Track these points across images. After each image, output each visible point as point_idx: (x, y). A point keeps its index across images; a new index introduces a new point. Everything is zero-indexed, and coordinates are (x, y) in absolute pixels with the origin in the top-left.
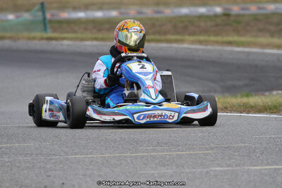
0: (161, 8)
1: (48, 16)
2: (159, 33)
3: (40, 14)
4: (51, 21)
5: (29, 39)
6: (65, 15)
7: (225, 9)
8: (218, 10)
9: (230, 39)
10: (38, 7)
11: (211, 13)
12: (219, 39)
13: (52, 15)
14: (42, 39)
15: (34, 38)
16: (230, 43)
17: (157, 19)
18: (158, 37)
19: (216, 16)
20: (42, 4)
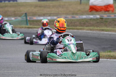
0: (74, 16)
1: (28, 18)
2: (74, 26)
3: (25, 17)
4: (29, 21)
5: (20, 28)
6: (35, 18)
7: (101, 16)
8: (98, 16)
9: (103, 28)
10: (24, 15)
11: (95, 18)
12: (99, 28)
13: (30, 18)
14: (26, 28)
15: (22, 28)
16: (103, 30)
17: (73, 20)
18: (73, 27)
19: (97, 19)
20: (26, 13)
